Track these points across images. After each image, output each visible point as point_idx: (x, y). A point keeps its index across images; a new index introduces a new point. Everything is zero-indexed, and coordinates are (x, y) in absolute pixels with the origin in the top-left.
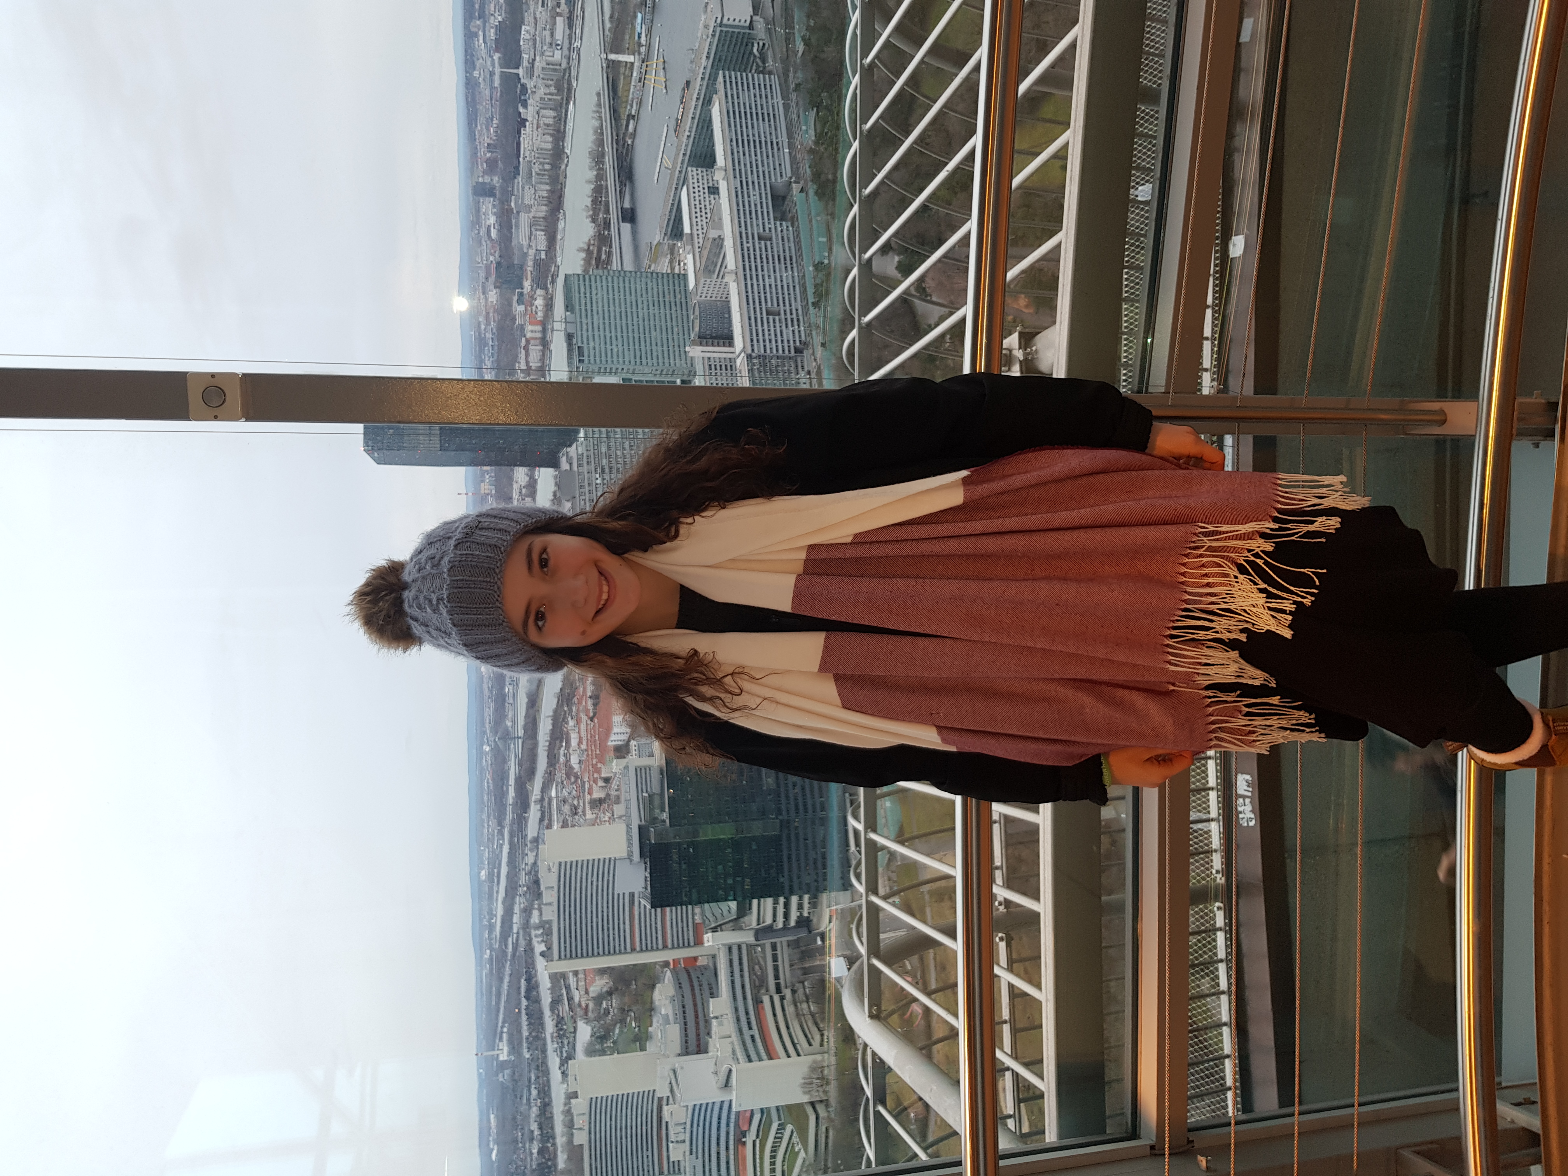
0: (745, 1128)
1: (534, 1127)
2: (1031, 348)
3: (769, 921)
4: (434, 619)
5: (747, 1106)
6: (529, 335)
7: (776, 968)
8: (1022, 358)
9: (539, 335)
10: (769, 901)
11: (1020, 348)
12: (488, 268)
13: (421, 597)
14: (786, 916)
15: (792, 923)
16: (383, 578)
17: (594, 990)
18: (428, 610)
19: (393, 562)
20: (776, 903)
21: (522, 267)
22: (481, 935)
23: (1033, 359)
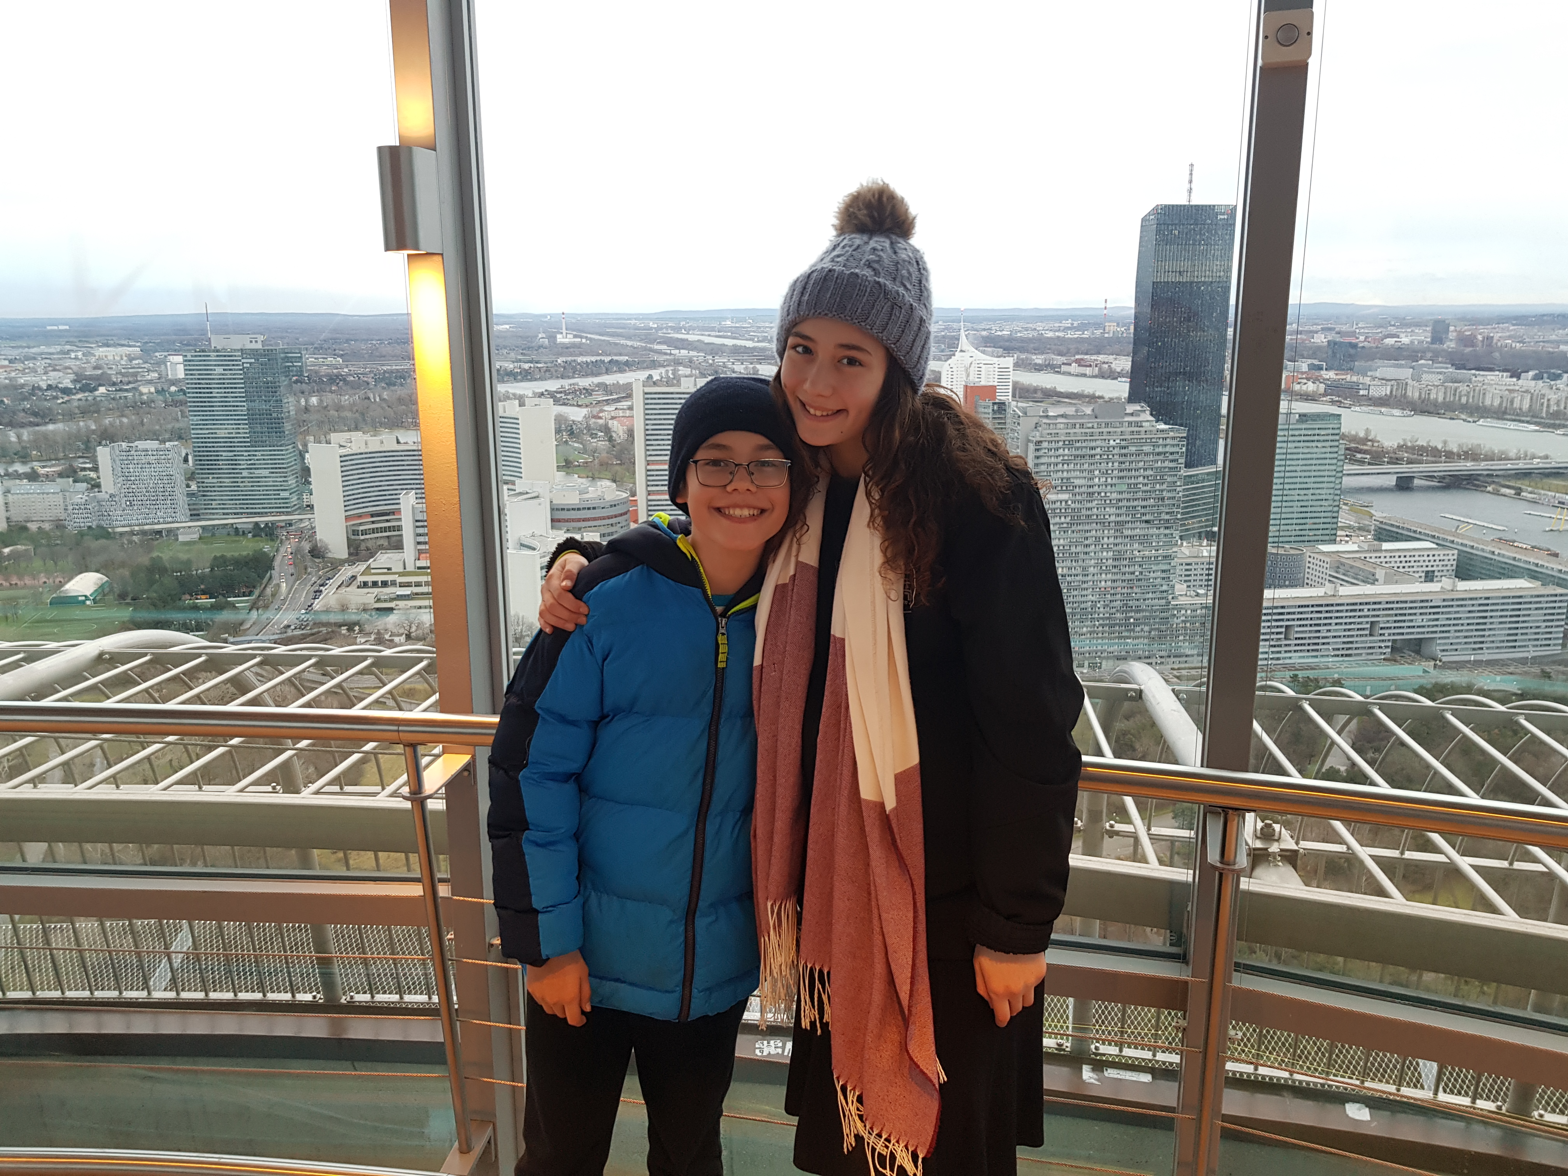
2: (1281, 861)
8: (1270, 850)
11: (1282, 850)
12: (1352, 334)
17: (614, 425)
21: (1350, 370)
22: (671, 319)
23: (1269, 862)
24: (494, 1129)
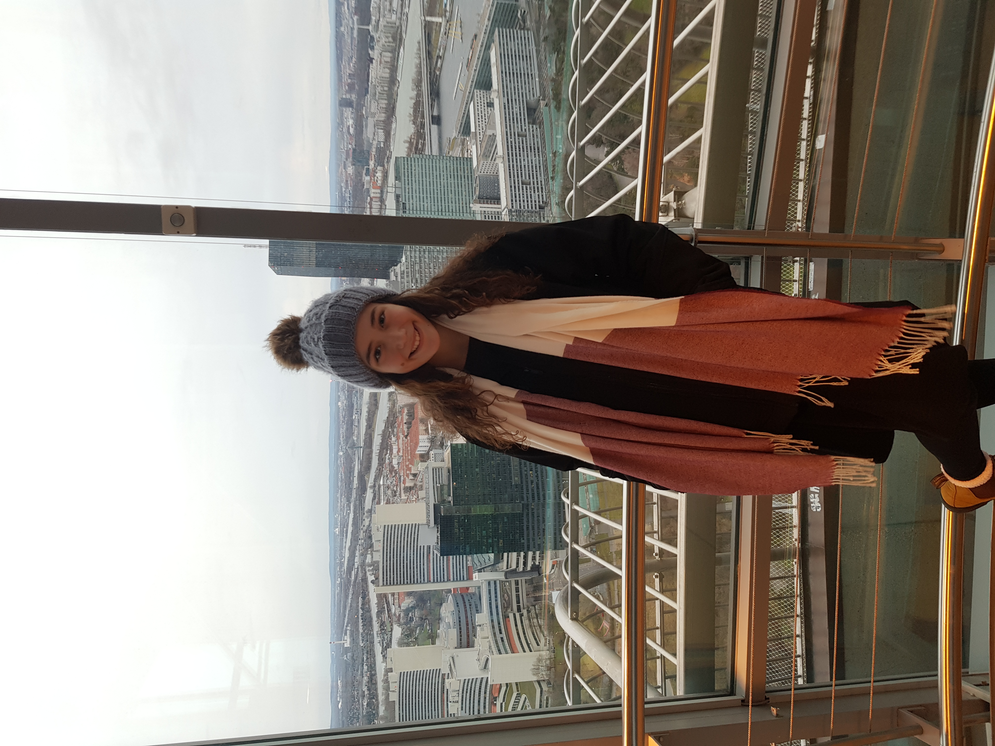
0: (496, 695)
1: (365, 689)
2: (682, 201)
3: (514, 566)
4: (316, 350)
5: (497, 682)
6: (372, 195)
7: (518, 596)
8: (675, 208)
9: (379, 195)
10: (515, 554)
11: (675, 201)
12: (347, 152)
13: (309, 338)
14: (525, 564)
15: (529, 569)
16: (288, 326)
17: (404, 605)
18: (313, 344)
19: (294, 317)
20: (519, 555)
21: (369, 153)
22: (335, 569)
23: (682, 208)
24: (902, 708)
